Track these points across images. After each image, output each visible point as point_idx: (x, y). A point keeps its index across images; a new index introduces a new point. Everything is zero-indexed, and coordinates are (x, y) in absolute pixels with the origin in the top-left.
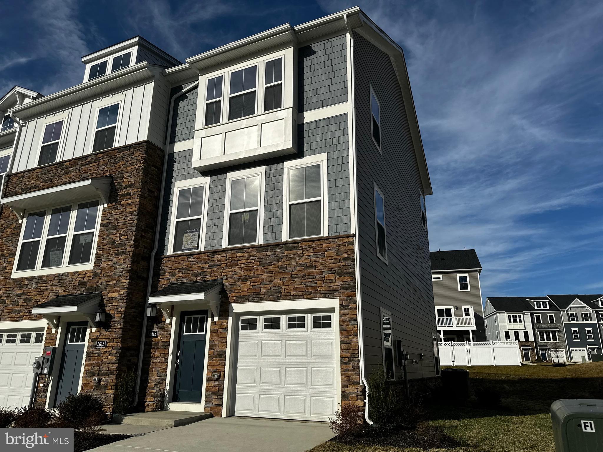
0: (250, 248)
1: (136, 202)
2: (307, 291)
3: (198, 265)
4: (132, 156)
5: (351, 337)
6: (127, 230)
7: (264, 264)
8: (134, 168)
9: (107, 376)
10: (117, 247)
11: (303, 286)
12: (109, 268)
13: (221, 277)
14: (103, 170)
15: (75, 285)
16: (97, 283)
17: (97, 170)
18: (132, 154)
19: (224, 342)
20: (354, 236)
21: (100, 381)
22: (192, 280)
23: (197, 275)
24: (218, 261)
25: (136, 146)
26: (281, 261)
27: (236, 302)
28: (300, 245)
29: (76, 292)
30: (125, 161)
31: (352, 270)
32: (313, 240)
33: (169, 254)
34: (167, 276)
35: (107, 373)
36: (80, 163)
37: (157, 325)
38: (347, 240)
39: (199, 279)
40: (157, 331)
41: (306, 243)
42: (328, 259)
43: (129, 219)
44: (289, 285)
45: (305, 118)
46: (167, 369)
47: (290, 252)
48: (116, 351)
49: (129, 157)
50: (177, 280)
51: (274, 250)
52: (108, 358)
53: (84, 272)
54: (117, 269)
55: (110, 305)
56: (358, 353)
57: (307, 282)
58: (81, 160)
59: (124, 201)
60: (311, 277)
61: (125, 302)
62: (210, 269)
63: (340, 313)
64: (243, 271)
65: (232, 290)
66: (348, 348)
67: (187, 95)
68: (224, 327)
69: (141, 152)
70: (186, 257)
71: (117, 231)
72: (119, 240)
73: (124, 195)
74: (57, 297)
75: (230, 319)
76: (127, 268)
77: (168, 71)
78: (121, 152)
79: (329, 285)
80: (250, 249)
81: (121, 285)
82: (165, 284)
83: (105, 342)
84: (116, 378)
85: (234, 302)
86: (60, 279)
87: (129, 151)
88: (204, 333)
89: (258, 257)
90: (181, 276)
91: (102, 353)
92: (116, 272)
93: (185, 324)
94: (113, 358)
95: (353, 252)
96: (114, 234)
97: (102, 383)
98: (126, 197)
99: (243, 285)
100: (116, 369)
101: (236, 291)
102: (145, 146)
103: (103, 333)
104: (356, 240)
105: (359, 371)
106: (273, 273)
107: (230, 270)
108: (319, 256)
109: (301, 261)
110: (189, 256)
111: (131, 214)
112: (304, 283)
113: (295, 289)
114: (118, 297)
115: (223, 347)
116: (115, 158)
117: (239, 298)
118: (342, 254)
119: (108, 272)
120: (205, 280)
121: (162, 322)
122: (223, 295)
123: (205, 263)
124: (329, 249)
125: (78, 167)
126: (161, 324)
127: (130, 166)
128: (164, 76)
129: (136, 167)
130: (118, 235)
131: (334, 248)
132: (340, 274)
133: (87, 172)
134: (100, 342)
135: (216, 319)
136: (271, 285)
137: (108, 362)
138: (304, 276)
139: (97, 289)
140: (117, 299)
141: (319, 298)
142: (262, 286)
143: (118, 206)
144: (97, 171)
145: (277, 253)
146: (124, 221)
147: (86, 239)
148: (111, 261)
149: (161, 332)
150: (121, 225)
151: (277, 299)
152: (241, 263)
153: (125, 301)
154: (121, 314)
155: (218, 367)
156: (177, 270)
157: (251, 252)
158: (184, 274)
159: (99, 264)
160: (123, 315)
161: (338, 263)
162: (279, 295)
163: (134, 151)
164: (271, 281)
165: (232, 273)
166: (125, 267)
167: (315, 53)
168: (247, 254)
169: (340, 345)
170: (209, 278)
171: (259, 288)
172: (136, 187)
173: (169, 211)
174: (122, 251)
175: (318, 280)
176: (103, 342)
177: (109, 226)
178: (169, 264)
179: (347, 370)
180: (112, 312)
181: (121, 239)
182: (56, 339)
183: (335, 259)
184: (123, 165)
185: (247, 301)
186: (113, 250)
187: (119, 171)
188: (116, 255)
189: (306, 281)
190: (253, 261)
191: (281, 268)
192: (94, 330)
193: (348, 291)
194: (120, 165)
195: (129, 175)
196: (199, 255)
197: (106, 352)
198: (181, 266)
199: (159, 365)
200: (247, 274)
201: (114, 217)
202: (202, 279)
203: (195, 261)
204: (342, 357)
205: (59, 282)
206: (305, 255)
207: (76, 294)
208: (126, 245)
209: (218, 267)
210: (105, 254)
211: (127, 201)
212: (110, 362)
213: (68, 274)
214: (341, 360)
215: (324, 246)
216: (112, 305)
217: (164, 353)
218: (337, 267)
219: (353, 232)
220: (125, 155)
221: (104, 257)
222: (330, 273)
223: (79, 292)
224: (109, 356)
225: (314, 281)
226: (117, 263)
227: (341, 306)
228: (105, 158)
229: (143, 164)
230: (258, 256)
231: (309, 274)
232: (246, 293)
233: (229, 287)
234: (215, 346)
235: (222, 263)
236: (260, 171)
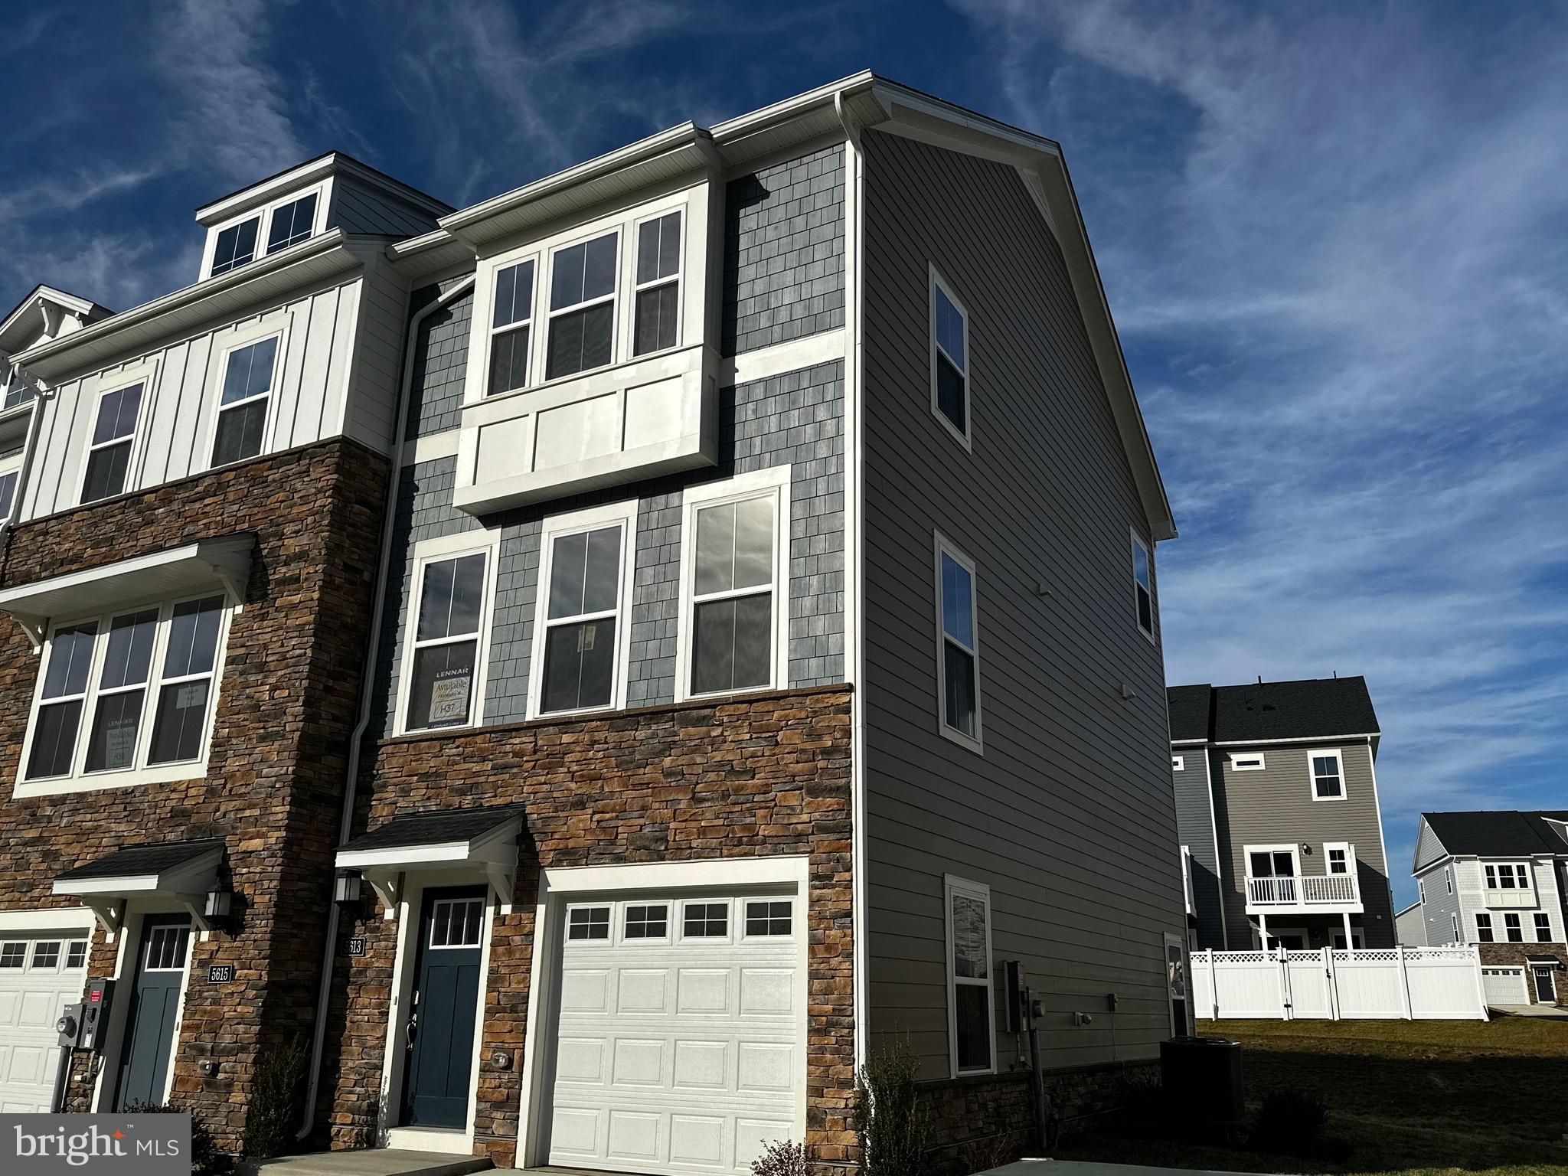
0: (593, 721)
1: (312, 599)
2: (730, 836)
3: (467, 766)
4: (305, 479)
5: (834, 962)
6: (289, 674)
7: (627, 763)
8: (309, 510)
9: (233, 1058)
10: (263, 719)
11: (721, 822)
12: (243, 774)
13: (521, 798)
14: (236, 515)
15: (163, 819)
16: (215, 812)
17: (221, 515)
18: (304, 472)
19: (523, 973)
20: (850, 688)
21: (216, 1069)
22: (450, 806)
23: (462, 792)
24: (517, 754)
25: (315, 453)
26: (670, 755)
27: (556, 864)
28: (718, 714)
29: (165, 837)
30: (289, 491)
31: (844, 781)
32: (750, 700)
33: (396, 734)
34: (390, 795)
35: (232, 1049)
36: (180, 496)
37: (363, 925)
38: (832, 700)
39: (468, 801)
40: (362, 940)
41: (732, 707)
42: (786, 751)
43: (294, 645)
44: (686, 821)
45: (737, 371)
46: (385, 1040)
47: (691, 730)
48: (255, 992)
49: (298, 480)
50: (414, 806)
51: (654, 727)
52: (235, 1011)
53: (185, 785)
54: (261, 777)
55: (245, 870)
56: (852, 1005)
57: (732, 812)
58: (184, 488)
59: (282, 597)
60: (742, 799)
61: (278, 865)
62: (495, 775)
63: (810, 895)
64: (576, 783)
65: (546, 833)
66: (827, 992)
67: (449, 309)
68: (525, 932)
69: (327, 468)
70: (437, 744)
71: (266, 677)
72: (269, 699)
73: (283, 582)
74: (120, 849)
75: (541, 909)
76: (286, 774)
77: (401, 247)
78: (279, 468)
79: (786, 822)
80: (594, 724)
81: (271, 818)
82: (384, 814)
83: (229, 967)
84: (255, 1063)
85: (551, 865)
86: (128, 801)
87: (299, 465)
88: (478, 946)
89: (614, 744)
90: (424, 795)
91: (223, 996)
92: (261, 786)
93: (433, 920)
94: (248, 1010)
95: (848, 733)
96: (258, 686)
97: (221, 1076)
98: (287, 588)
99: (574, 819)
100: (254, 1040)
101: (556, 837)
102: (338, 451)
103: (226, 945)
104: (857, 699)
105: (853, 1053)
106: (649, 788)
107: (542, 779)
108: (764, 743)
109: (718, 757)
110: (446, 742)
111: (300, 631)
112: (725, 815)
113: (702, 832)
114: (264, 850)
115: (522, 986)
116: (263, 482)
117: (564, 854)
118: (820, 737)
119: (242, 785)
120: (481, 805)
121: (374, 916)
122: (524, 847)
123: (484, 760)
124: (789, 723)
125: (175, 506)
126: (373, 920)
127: (300, 505)
128: (389, 259)
129: (314, 507)
130: (268, 687)
131: (800, 722)
132: (814, 792)
133: (198, 521)
134: (217, 967)
135: (506, 909)
136: (642, 821)
137: (237, 1021)
138: (725, 796)
139: (213, 829)
140: (262, 856)
141: (759, 856)
142: (621, 823)
143: (268, 612)
144: (220, 518)
145: (661, 733)
146: (281, 650)
147: (192, 698)
148: (250, 755)
149: (373, 943)
150: (274, 661)
151: (655, 857)
152: (570, 760)
153: (280, 860)
154: (268, 897)
155: (507, 1037)
156: (415, 778)
157: (597, 729)
158: (432, 789)
159: (220, 764)
160: (275, 898)
161: (810, 761)
162: (663, 848)
163: (310, 464)
164: (644, 808)
165: (548, 786)
166: (282, 772)
167: (766, 194)
168: (587, 737)
169: (809, 982)
170: (491, 801)
171: (613, 827)
172: (314, 562)
173: (400, 623)
174: (275, 729)
175: (760, 808)
176: (224, 967)
177: (246, 663)
178: (394, 761)
179: (822, 1050)
180: (248, 891)
181: (273, 698)
182: (116, 958)
183: (803, 751)
184: (282, 502)
185: (584, 863)
186: (254, 728)
187: (272, 517)
188: (262, 739)
189: (728, 810)
190: (600, 755)
191: (668, 774)
192: (205, 936)
193: (832, 837)
194: (276, 503)
195: (296, 528)
196: (468, 739)
197: (232, 993)
198: (423, 768)
199: (366, 1030)
200: (585, 789)
201: (258, 640)
202: (475, 803)
203: (458, 755)
204: (812, 1015)
205: (125, 810)
206: (730, 739)
207: (164, 841)
208: (285, 713)
209: (515, 770)
210: (234, 737)
211: (290, 598)
212: (241, 1020)
213: (145, 789)
214: (809, 1022)
215: (776, 714)
216: (249, 873)
217: (378, 999)
218: (806, 773)
219: (849, 678)
220: (289, 476)
221: (232, 744)
222: (787, 788)
223: (171, 837)
224: (239, 1004)
225: (748, 809)
226: (261, 761)
227: (814, 877)
228: (240, 484)
229: (330, 500)
230: (612, 740)
231: (738, 790)
232: (582, 842)
233: (539, 824)
234: (503, 982)
235: (525, 759)
236: (625, 512)
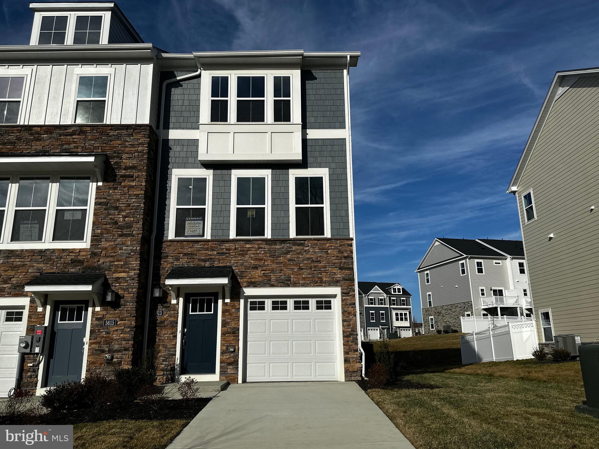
0: (259, 241)
1: (141, 185)
2: (313, 280)
3: (206, 252)
4: (131, 138)
5: (351, 317)
6: (133, 212)
7: (273, 255)
8: (135, 150)
9: (121, 353)
10: (121, 228)
11: (310, 276)
12: (112, 249)
13: (231, 264)
14: (93, 145)
15: (66, 263)
16: (98, 262)
17: (84, 144)
18: (130, 135)
19: (237, 321)
20: (352, 239)
21: (112, 358)
22: (200, 265)
23: (205, 261)
24: (227, 249)
25: (136, 128)
26: (290, 254)
27: (248, 286)
28: (306, 243)
29: (68, 270)
30: (123, 141)
31: (351, 266)
32: (318, 240)
33: (170, 238)
34: (170, 260)
35: (120, 350)
36: (57, 132)
37: (162, 305)
38: (347, 242)
39: (207, 264)
40: (162, 311)
41: (312, 241)
42: (332, 256)
43: (134, 201)
44: (297, 275)
45: (308, 134)
46: (176, 345)
47: (297, 247)
48: (129, 329)
49: (127, 137)
50: (182, 264)
51: (283, 245)
52: (119, 336)
53: (78, 251)
54: (122, 250)
55: (117, 285)
56: (357, 329)
57: (313, 273)
58: (59, 129)
59: (124, 182)
60: (317, 269)
61: (136, 283)
62: (219, 256)
63: (342, 298)
64: (253, 260)
65: (242, 276)
66: (349, 325)
67: (180, 83)
68: (237, 308)
69: (144, 136)
70: (192, 243)
71: (120, 212)
72: (123, 221)
73: (124, 176)
74: (41, 274)
75: (242, 301)
76: (136, 250)
78: (116, 131)
79: (333, 277)
80: (260, 242)
81: (130, 266)
82: (168, 266)
83: (115, 320)
84: (132, 354)
85: (245, 287)
86: (42, 255)
87: (127, 131)
88: (212, 313)
89: (268, 249)
90: (187, 261)
91: (112, 331)
92: (123, 253)
93: (191, 304)
94: (127, 336)
95: (352, 252)
96: (115, 215)
97: (115, 360)
98: (127, 179)
99: (254, 272)
100: (132, 346)
101: (247, 278)
102: (148, 130)
103: (111, 312)
104: (354, 242)
105: (358, 342)
106: (282, 264)
107: (240, 259)
108: (324, 253)
109: (308, 256)
110: (195, 243)
111: (136, 197)
112: (311, 274)
113: (304, 279)
114: (127, 277)
115: (237, 325)
116: (107, 135)
117: (250, 283)
118: (343, 253)
119: (112, 252)
120: (214, 266)
121: (167, 302)
122: (233, 280)
123: (213, 250)
124: (332, 248)
125: (54, 135)
126: (166, 304)
127: (130, 147)
129: (138, 150)
130: (121, 216)
131: (336, 248)
132: (341, 268)
133: (70, 144)
134: (108, 320)
135: (228, 301)
136: (281, 274)
137: (121, 340)
138: (311, 268)
139: (99, 268)
140: (127, 280)
141: (324, 286)
142: (272, 274)
143: (117, 187)
144: (84, 145)
145: (285, 247)
146: (126, 202)
147: (73, 216)
148: (114, 241)
149: (167, 312)
150: (123, 206)
151: (287, 285)
152: (251, 253)
153: (137, 281)
154: (132, 295)
155: (232, 342)
156: (182, 255)
157: (261, 244)
158: (190, 259)
159: (98, 244)
160: (136, 295)
161: (340, 260)
162: (289, 283)
163: (133, 132)
164: (281, 270)
165: (242, 261)
166: (134, 249)
167: (315, 78)
168: (256, 246)
169: (342, 323)
170: (218, 264)
171: (270, 276)
172: (140, 170)
173: (167, 197)
174: (128, 232)
175: (324, 272)
176: (112, 320)
177: (107, 205)
178: (171, 248)
179: (348, 341)
180: (120, 292)
181: (125, 220)
182: (45, 317)
183: (337, 256)
184: (119, 144)
185: (259, 286)
186: (116, 231)
187: (115, 150)
188: (121, 236)
189: (312, 272)
190: (263, 252)
191: (289, 260)
192: (98, 309)
193: (349, 282)
194: (117, 144)
195: (129, 156)
196: (206, 243)
197: (117, 330)
198: (185, 251)
199: (167, 342)
200: (257, 263)
201: (113, 197)
202: (211, 265)
203: (201, 248)
204: (344, 332)
205: (41, 258)
206: (311, 251)
207: (68, 272)
208: (132, 227)
209: (227, 255)
210: (105, 234)
211: (129, 183)
212: (124, 339)
213: (53, 251)
214: (343, 334)
215: (327, 245)
216: (120, 285)
217: (172, 331)
218: (339, 263)
219: (351, 236)
220: (122, 135)
221: (104, 236)
222: (333, 267)
223: (73, 270)
224: (121, 334)
225: (319, 273)
226: (122, 244)
227: (342, 293)
228: (94, 133)
229: (147, 148)
230: (267, 248)
231: (315, 267)
232: (257, 280)
233: (239, 273)
234: (228, 324)
235: (231, 251)
236: (266, 174)
